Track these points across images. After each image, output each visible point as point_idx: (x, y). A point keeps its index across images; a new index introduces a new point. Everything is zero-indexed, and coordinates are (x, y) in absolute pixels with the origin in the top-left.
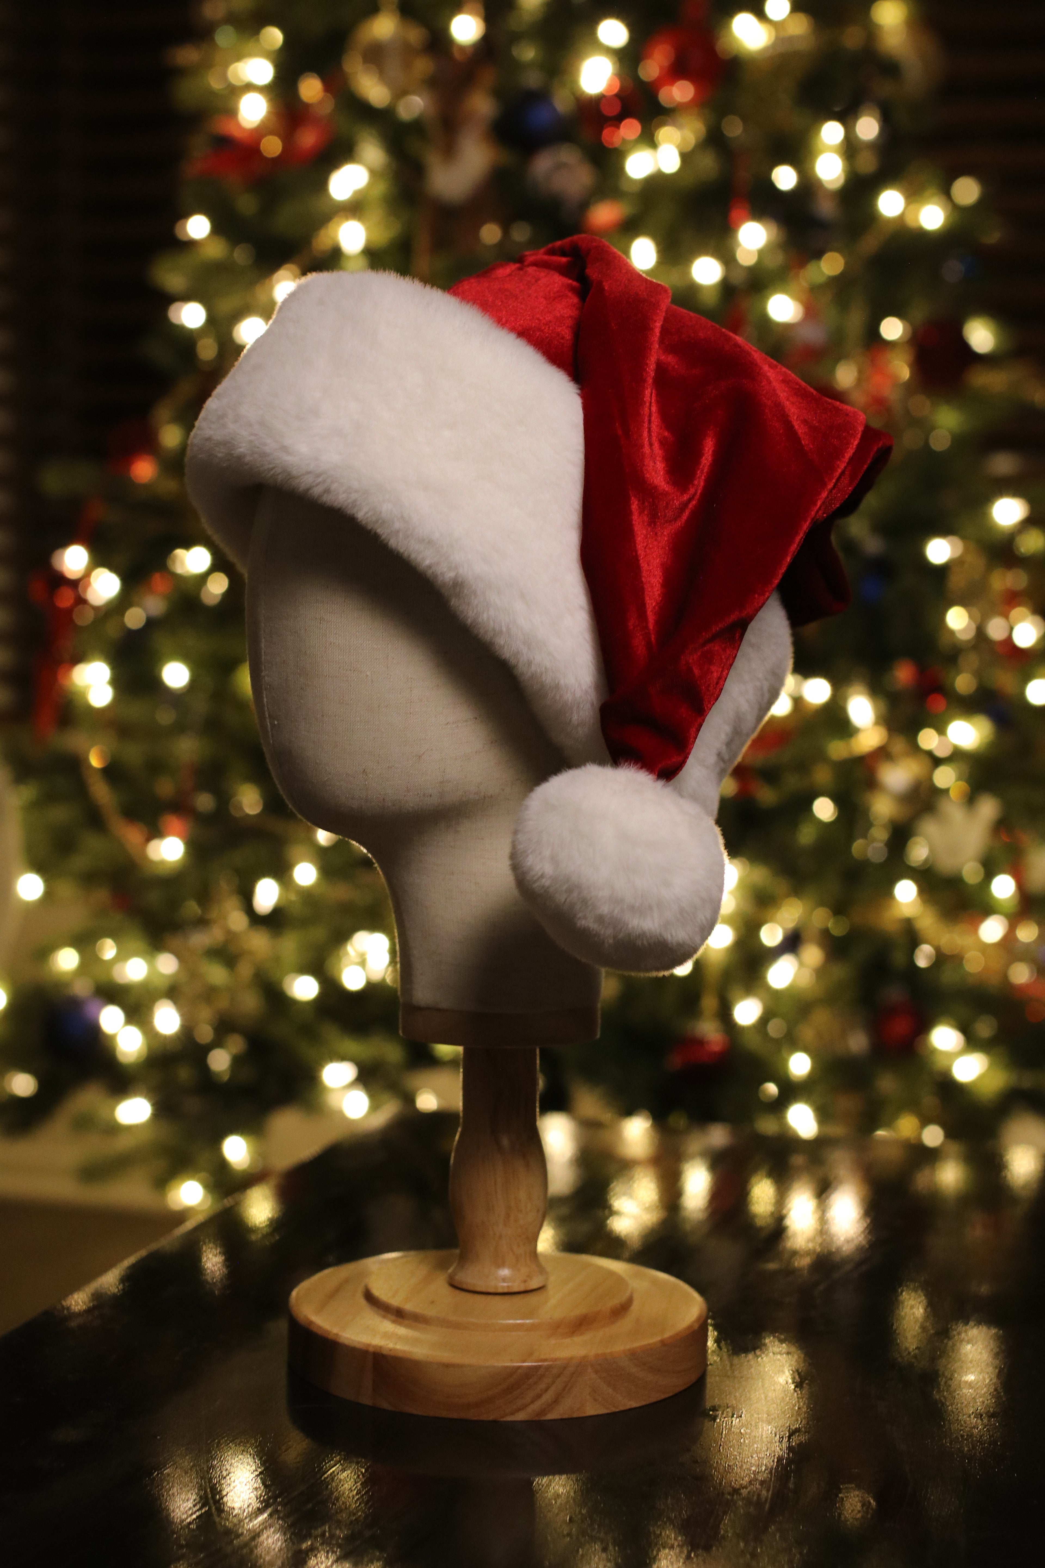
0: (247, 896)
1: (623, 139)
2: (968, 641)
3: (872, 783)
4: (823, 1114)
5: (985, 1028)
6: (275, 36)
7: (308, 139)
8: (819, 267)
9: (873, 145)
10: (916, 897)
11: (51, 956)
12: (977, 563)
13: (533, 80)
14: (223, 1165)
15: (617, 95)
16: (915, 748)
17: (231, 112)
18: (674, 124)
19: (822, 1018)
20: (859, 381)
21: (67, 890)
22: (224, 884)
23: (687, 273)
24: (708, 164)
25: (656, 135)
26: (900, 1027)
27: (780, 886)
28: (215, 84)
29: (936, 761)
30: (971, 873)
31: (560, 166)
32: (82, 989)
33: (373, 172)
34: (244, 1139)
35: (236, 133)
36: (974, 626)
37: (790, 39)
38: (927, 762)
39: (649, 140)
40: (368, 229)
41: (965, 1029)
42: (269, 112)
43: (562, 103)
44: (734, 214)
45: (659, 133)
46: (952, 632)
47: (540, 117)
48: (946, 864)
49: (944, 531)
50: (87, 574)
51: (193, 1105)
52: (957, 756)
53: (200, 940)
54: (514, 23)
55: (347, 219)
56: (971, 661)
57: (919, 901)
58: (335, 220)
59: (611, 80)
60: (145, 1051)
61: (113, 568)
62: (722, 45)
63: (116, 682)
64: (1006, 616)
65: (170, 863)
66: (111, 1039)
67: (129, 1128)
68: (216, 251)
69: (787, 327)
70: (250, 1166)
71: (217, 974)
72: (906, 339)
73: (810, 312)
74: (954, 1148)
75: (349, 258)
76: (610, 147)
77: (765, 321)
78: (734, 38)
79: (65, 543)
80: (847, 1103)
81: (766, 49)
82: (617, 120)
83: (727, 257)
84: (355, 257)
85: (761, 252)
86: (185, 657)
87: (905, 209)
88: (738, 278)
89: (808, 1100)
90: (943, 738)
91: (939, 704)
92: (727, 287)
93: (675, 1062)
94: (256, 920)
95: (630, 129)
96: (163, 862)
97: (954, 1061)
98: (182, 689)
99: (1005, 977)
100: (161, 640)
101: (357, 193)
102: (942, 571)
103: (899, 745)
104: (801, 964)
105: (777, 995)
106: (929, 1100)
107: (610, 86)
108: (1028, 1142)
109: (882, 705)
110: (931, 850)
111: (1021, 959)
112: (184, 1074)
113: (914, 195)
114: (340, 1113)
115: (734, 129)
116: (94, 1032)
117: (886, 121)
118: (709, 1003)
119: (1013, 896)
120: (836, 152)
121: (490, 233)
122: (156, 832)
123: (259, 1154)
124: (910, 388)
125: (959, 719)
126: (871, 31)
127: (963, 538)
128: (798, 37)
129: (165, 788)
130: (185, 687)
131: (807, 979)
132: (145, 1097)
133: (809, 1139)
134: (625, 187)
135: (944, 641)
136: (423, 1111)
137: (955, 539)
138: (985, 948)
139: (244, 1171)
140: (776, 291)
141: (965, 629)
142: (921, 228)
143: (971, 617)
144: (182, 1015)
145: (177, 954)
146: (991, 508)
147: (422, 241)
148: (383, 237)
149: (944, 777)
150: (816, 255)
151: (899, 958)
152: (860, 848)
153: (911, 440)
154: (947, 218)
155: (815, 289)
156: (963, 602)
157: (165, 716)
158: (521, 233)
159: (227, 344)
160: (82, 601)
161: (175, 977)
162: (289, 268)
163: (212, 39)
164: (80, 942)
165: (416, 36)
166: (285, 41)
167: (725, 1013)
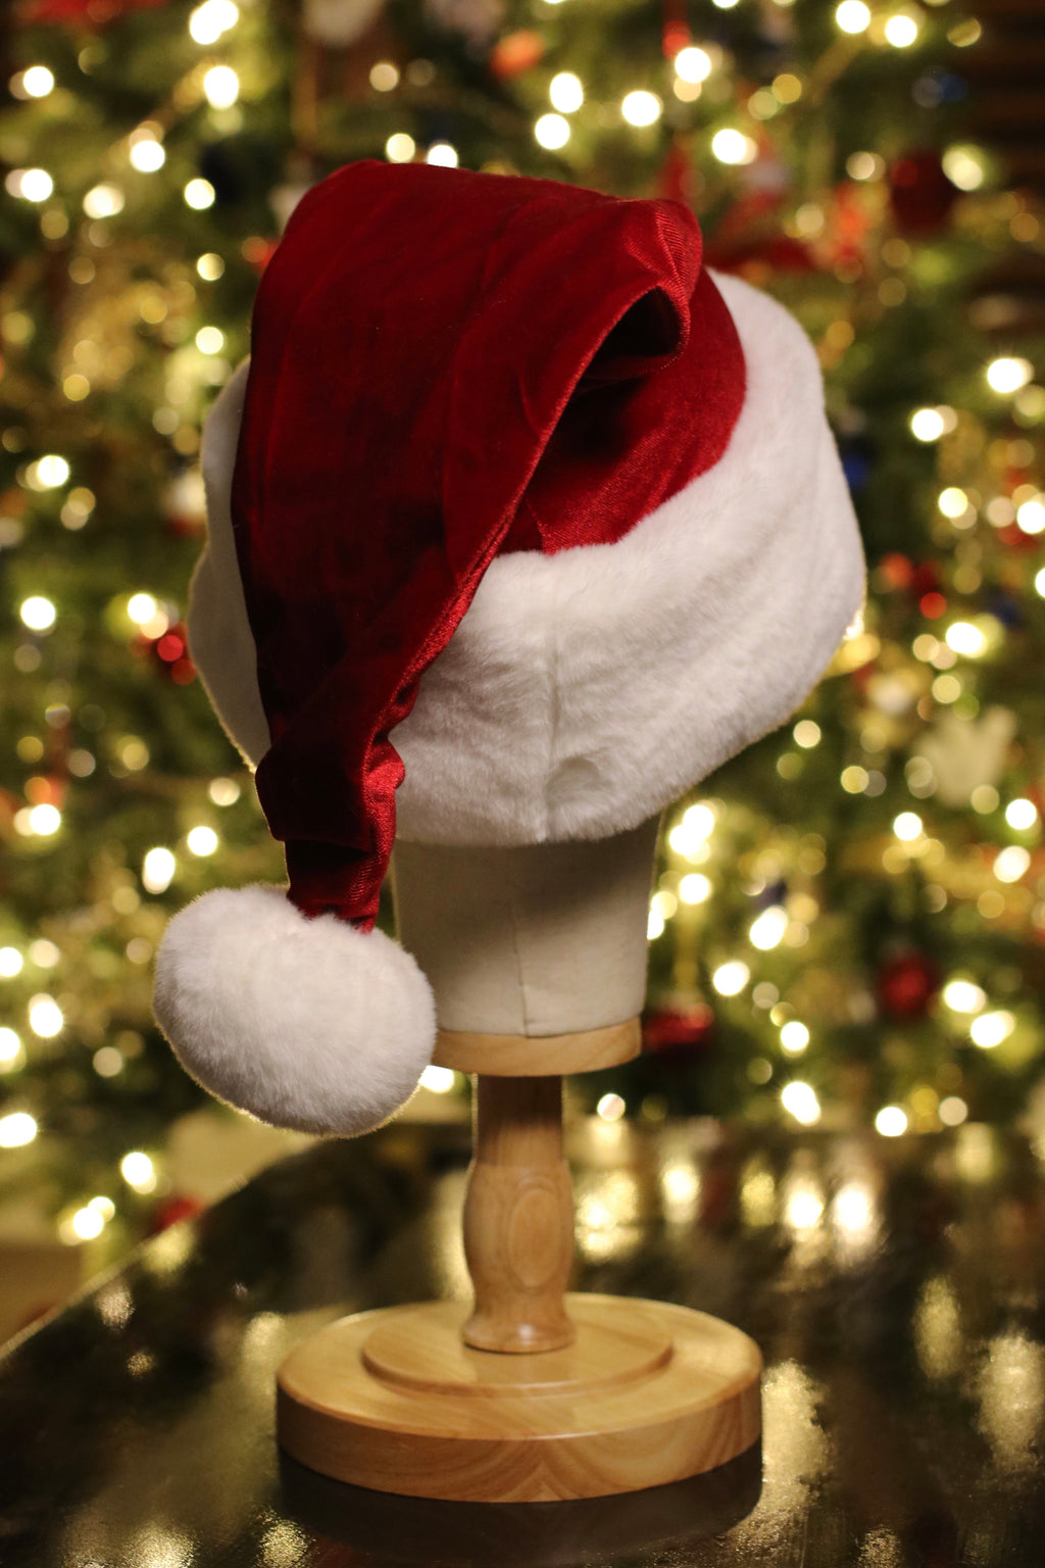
0: (135, 868)
2: (967, 531)
3: (862, 702)
4: (826, 1094)
5: (1008, 980)
8: (773, 95)
10: (921, 831)
12: (975, 437)
14: (124, 1189)
16: (911, 660)
19: (819, 983)
20: (827, 228)
22: (107, 858)
23: (617, 113)
26: (908, 987)
27: (762, 828)
29: (935, 673)
30: (981, 798)
33: (242, 10)
34: (149, 1156)
36: (974, 512)
38: (924, 674)
40: (241, 75)
41: (984, 983)
44: (669, 40)
46: (947, 520)
48: (953, 790)
49: (931, 399)
51: (85, 1120)
52: (962, 665)
53: (85, 924)
55: (215, 65)
56: (972, 552)
57: (925, 837)
58: (200, 66)
60: (23, 1061)
64: (1008, 497)
65: (43, 838)
67: (13, 1152)
68: (63, 108)
69: (738, 171)
70: (158, 1189)
71: (103, 963)
72: (880, 176)
73: (765, 151)
74: (978, 1122)
75: (217, 113)
77: (712, 167)
80: (853, 1078)
83: (664, 90)
84: (226, 111)
85: (705, 85)
86: (50, 591)
87: (871, 22)
88: (679, 117)
89: (806, 1077)
90: (942, 645)
91: (932, 609)
92: (665, 127)
93: (650, 1040)
94: (147, 898)
96: (34, 838)
97: (972, 1023)
98: (46, 631)
99: (1030, 922)
100: (19, 573)
101: (226, 34)
102: (929, 452)
103: (894, 652)
104: (791, 919)
105: (764, 957)
106: (947, 1069)
109: (873, 611)
110: (936, 772)
112: (71, 1084)
113: (879, 4)
118: (685, 970)
119: (1034, 825)
121: (385, 76)
122: (21, 801)
123: (167, 1173)
124: (885, 235)
125: (960, 621)
127: (955, 408)
129: (31, 748)
130: (50, 628)
131: (798, 938)
132: (29, 1112)
133: (810, 1127)
134: (542, 15)
135: (937, 532)
137: (946, 410)
138: (1005, 889)
139: (150, 1196)
140: (721, 126)
141: (963, 518)
142: (889, 46)
143: (970, 500)
144: (65, 1012)
145: (58, 943)
146: (985, 371)
147: (306, 89)
148: (259, 86)
149: (948, 689)
150: (767, 82)
151: (904, 906)
152: (854, 779)
153: (889, 295)
154: (921, 32)
155: (770, 124)
156: (959, 482)
157: (27, 660)
158: (422, 77)
159: (78, 218)
161: (56, 970)
162: (147, 126)
167: (704, 981)
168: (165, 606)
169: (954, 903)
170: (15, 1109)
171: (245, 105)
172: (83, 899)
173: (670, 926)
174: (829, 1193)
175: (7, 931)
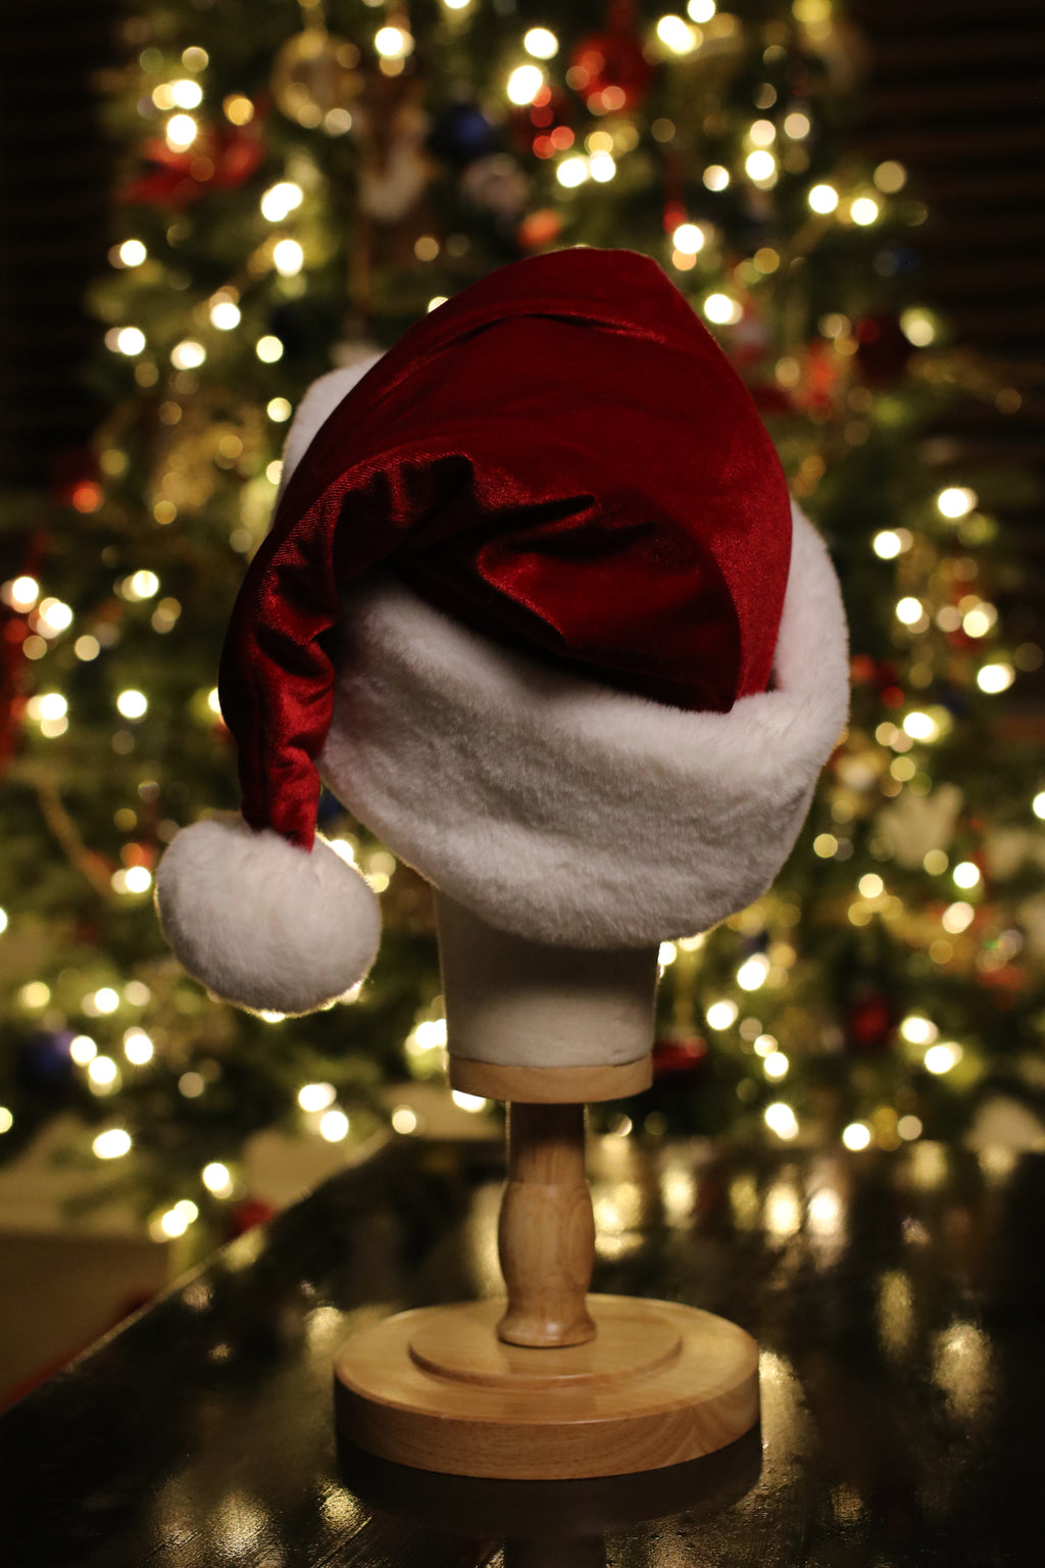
1: (555, 148)
2: (920, 635)
3: (834, 780)
4: (803, 1114)
5: (957, 1015)
6: (196, 54)
7: (240, 160)
8: (754, 265)
9: (805, 143)
10: (882, 891)
11: (20, 993)
12: (928, 555)
13: (460, 91)
14: (204, 1194)
15: (547, 106)
16: (874, 744)
17: (159, 135)
18: (606, 131)
19: (796, 1018)
20: (802, 379)
21: (34, 927)
24: (642, 169)
25: (587, 140)
26: (871, 1023)
28: (140, 110)
29: (893, 754)
30: (933, 862)
31: (494, 179)
32: (52, 1023)
33: (307, 193)
34: (226, 1166)
35: (166, 159)
36: (927, 619)
37: (719, 43)
38: (883, 756)
39: (581, 147)
40: (305, 249)
41: (937, 1019)
42: (198, 136)
43: (491, 115)
44: (668, 218)
45: (590, 138)
46: (904, 625)
47: (471, 129)
48: (907, 853)
49: (891, 523)
50: (37, 606)
51: (172, 1135)
52: (918, 748)
53: (171, 967)
54: (440, 37)
55: (283, 239)
56: (925, 653)
57: (886, 895)
58: (270, 239)
59: (542, 90)
60: (119, 1082)
61: (64, 599)
62: (648, 50)
63: (73, 715)
64: (956, 605)
65: (137, 894)
66: (84, 1070)
67: (108, 1163)
68: (153, 276)
69: (726, 328)
70: (234, 1194)
71: (187, 1001)
72: (847, 334)
73: (749, 312)
75: (285, 279)
76: (541, 157)
78: (661, 42)
79: (14, 574)
80: (826, 1100)
81: (693, 54)
82: (548, 131)
84: (293, 278)
85: (699, 256)
86: (143, 686)
87: (838, 204)
89: (787, 1100)
90: (899, 732)
91: (895, 698)
95: (561, 138)
96: (129, 895)
97: (926, 1053)
98: (139, 719)
99: (974, 966)
100: (118, 670)
101: (292, 213)
102: (890, 566)
103: (860, 738)
104: (772, 964)
105: (749, 997)
106: (904, 1092)
107: (540, 98)
110: (893, 841)
112: (160, 1104)
113: (846, 190)
114: (319, 1137)
115: (666, 133)
116: (67, 1065)
117: (816, 116)
118: (682, 1008)
119: (977, 885)
120: (767, 151)
121: (427, 248)
122: (118, 864)
123: (241, 1181)
124: (851, 384)
125: (916, 711)
126: (795, 29)
127: (912, 528)
128: (726, 41)
129: (126, 819)
130: (142, 717)
131: (779, 980)
132: (124, 1129)
133: (790, 1142)
134: (558, 197)
135: (895, 636)
137: (905, 532)
138: (952, 939)
139: (226, 1200)
140: (713, 291)
141: (917, 624)
142: (854, 225)
143: (925, 608)
144: (155, 1043)
145: (148, 984)
146: (937, 500)
147: (360, 259)
148: (320, 256)
149: (904, 769)
150: (750, 254)
152: (825, 846)
153: (854, 436)
154: (880, 212)
155: (752, 289)
156: (917, 592)
157: (122, 744)
158: (459, 249)
159: (167, 369)
160: (32, 633)
161: (147, 1007)
162: (225, 291)
163: (136, 61)
164: (49, 975)
165: (344, 54)
166: (211, 60)
167: (699, 1018)
169: (909, 951)
170: (113, 1125)
171: (307, 272)
173: (671, 970)
175: (104, 973)
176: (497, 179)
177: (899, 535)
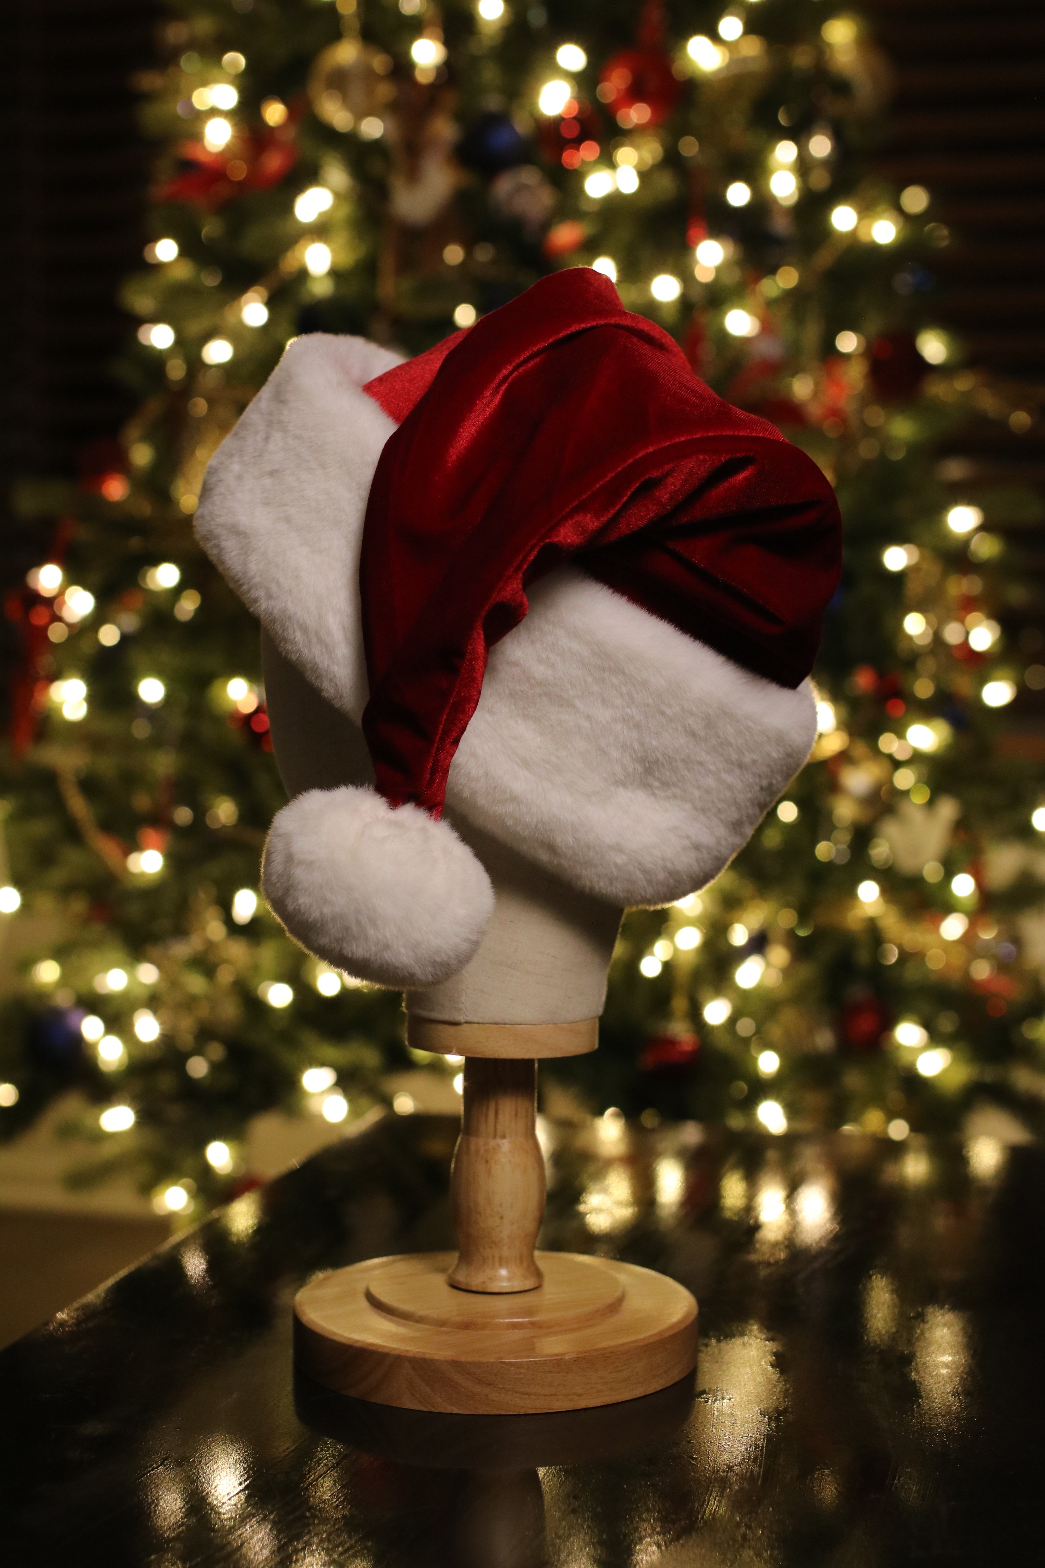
0: (226, 906)
1: (583, 161)
2: (925, 646)
3: (834, 787)
4: (792, 1111)
5: (947, 1023)
6: (236, 60)
7: (274, 162)
8: (775, 281)
9: (826, 163)
10: (879, 897)
11: (33, 969)
12: (933, 569)
13: (493, 102)
14: (206, 1171)
15: (575, 118)
16: (876, 752)
17: (197, 137)
18: (632, 145)
19: (789, 1017)
20: (816, 393)
21: (46, 903)
22: (203, 896)
23: (647, 290)
24: (666, 183)
25: (614, 155)
26: (865, 1024)
27: (747, 889)
28: (179, 109)
29: (896, 764)
30: (931, 872)
31: (521, 188)
32: (63, 999)
33: (337, 195)
34: (227, 1145)
35: (203, 158)
36: (931, 632)
37: (744, 60)
38: (887, 765)
39: (608, 161)
40: (333, 251)
41: (927, 1025)
42: (233, 137)
43: (522, 126)
44: (693, 232)
45: (617, 153)
46: (910, 638)
47: (501, 139)
48: (907, 864)
49: (900, 539)
50: (61, 593)
51: (175, 1112)
52: (917, 758)
53: (181, 950)
54: (475, 48)
55: (313, 241)
56: (929, 665)
57: (881, 900)
58: (302, 242)
59: (570, 102)
60: (125, 1060)
61: (86, 587)
62: (677, 68)
63: (92, 699)
64: (962, 621)
65: (149, 874)
66: (93, 1047)
67: (113, 1136)
68: (184, 272)
69: (745, 341)
70: (233, 1171)
71: (196, 983)
72: (861, 350)
73: (766, 327)
74: (919, 1140)
75: (314, 279)
76: (570, 168)
77: (724, 336)
78: (690, 60)
79: (40, 562)
80: (814, 1099)
81: (720, 71)
82: (576, 143)
83: (685, 274)
84: (321, 278)
85: (718, 269)
86: (160, 673)
87: (858, 223)
88: (696, 295)
89: (777, 1098)
90: (902, 741)
91: (898, 709)
92: (685, 304)
93: (648, 1060)
94: (234, 929)
95: (589, 151)
96: (143, 874)
97: (917, 1057)
98: (156, 704)
99: (967, 974)
100: (137, 657)
101: (321, 215)
102: (898, 579)
103: (860, 749)
104: (768, 964)
105: (744, 995)
106: (895, 1095)
107: (569, 108)
108: (989, 1134)
109: (844, 711)
110: (892, 849)
111: (982, 957)
112: (166, 1082)
113: (866, 210)
114: (321, 1117)
115: (689, 147)
116: (77, 1042)
117: (838, 138)
118: (679, 1004)
119: (972, 894)
120: (790, 170)
121: (454, 254)
122: (133, 846)
123: (241, 1159)
124: (865, 401)
125: (918, 723)
126: (821, 49)
127: (919, 545)
128: (753, 59)
129: (142, 802)
130: (160, 702)
131: (774, 979)
132: (129, 1106)
133: (778, 1135)
134: (585, 207)
135: (902, 647)
136: (400, 1114)
137: (912, 547)
138: (948, 946)
139: (228, 1175)
140: (733, 307)
141: (923, 635)
142: (874, 242)
143: (928, 623)
144: (161, 1024)
145: (159, 966)
146: (946, 515)
147: (387, 263)
148: (348, 259)
149: (905, 779)
150: (772, 270)
151: (863, 957)
152: (824, 850)
153: (867, 450)
154: (898, 233)
155: (771, 304)
156: (920, 608)
157: (141, 730)
158: (484, 254)
159: (195, 364)
160: (57, 618)
161: (155, 986)
162: (255, 292)
163: (177, 64)
164: (60, 953)
165: (379, 62)
166: (248, 65)
167: (695, 1014)
168: (256, 689)
169: (904, 956)
170: (119, 1102)
171: (335, 273)
172: (181, 931)
173: (667, 966)
174: (793, 1187)
175: (117, 954)
176: (525, 187)
177: (906, 550)
